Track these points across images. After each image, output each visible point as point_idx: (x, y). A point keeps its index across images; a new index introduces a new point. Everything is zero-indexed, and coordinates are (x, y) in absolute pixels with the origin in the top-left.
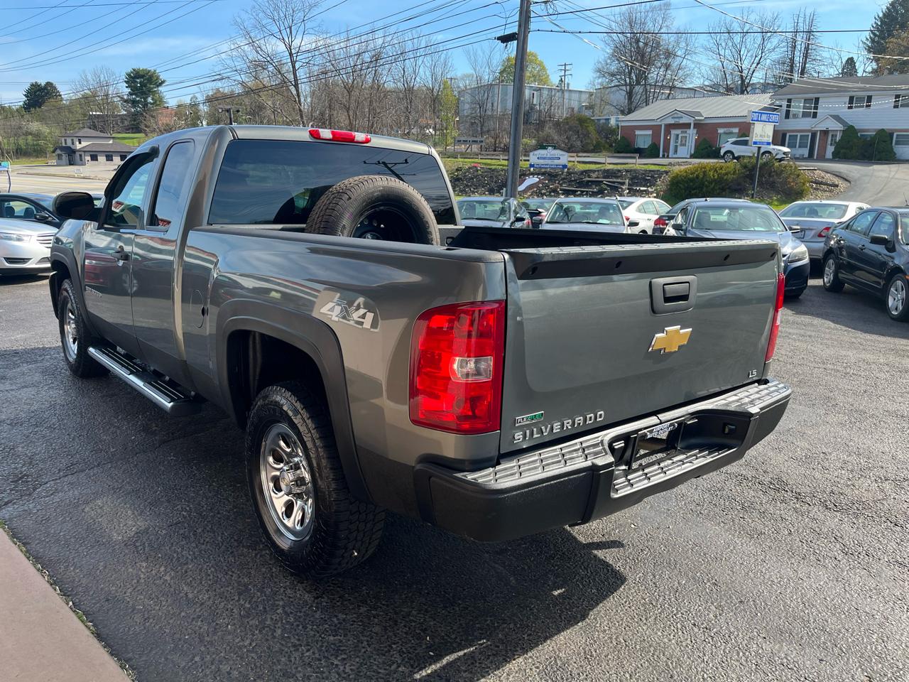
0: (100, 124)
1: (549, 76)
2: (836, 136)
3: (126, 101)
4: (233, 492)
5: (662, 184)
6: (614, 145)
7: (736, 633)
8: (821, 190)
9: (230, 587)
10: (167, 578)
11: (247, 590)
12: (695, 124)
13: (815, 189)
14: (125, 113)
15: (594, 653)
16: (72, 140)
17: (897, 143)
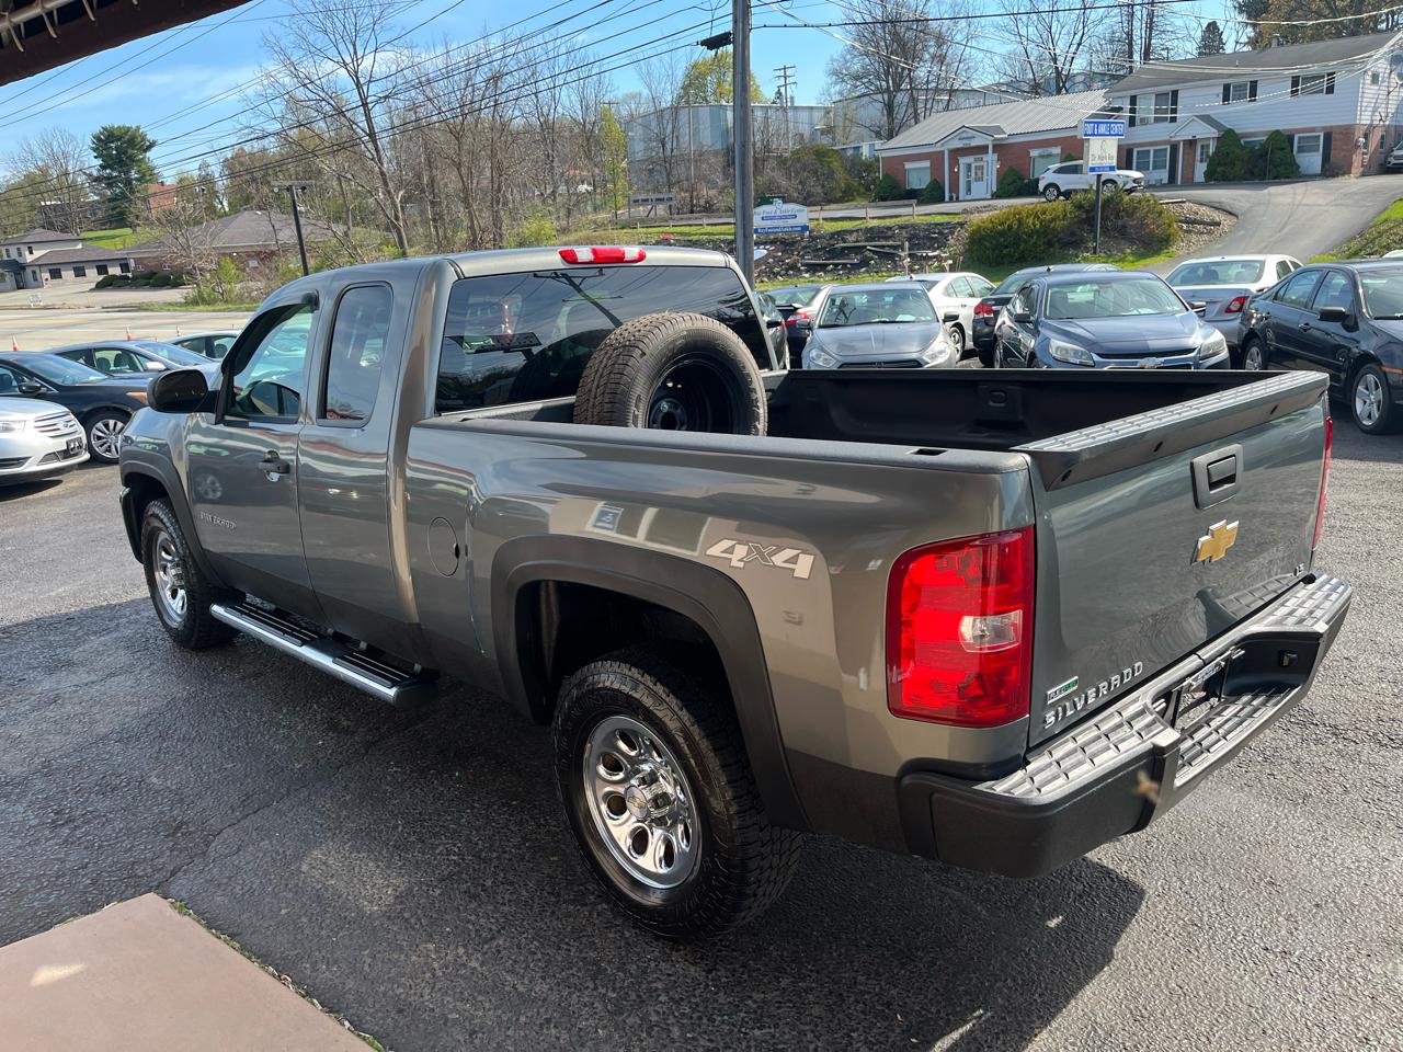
0: (59, 220)
1: (758, 87)
2: (1208, 146)
3: (97, 179)
4: (511, 815)
5: (956, 243)
6: (872, 187)
7: (1327, 954)
8: (1196, 233)
9: (575, 969)
10: (474, 964)
11: (601, 971)
12: (994, 146)
13: (1186, 231)
14: (96, 198)
15: (1143, 1011)
16: (19, 249)
17: (1301, 150)
